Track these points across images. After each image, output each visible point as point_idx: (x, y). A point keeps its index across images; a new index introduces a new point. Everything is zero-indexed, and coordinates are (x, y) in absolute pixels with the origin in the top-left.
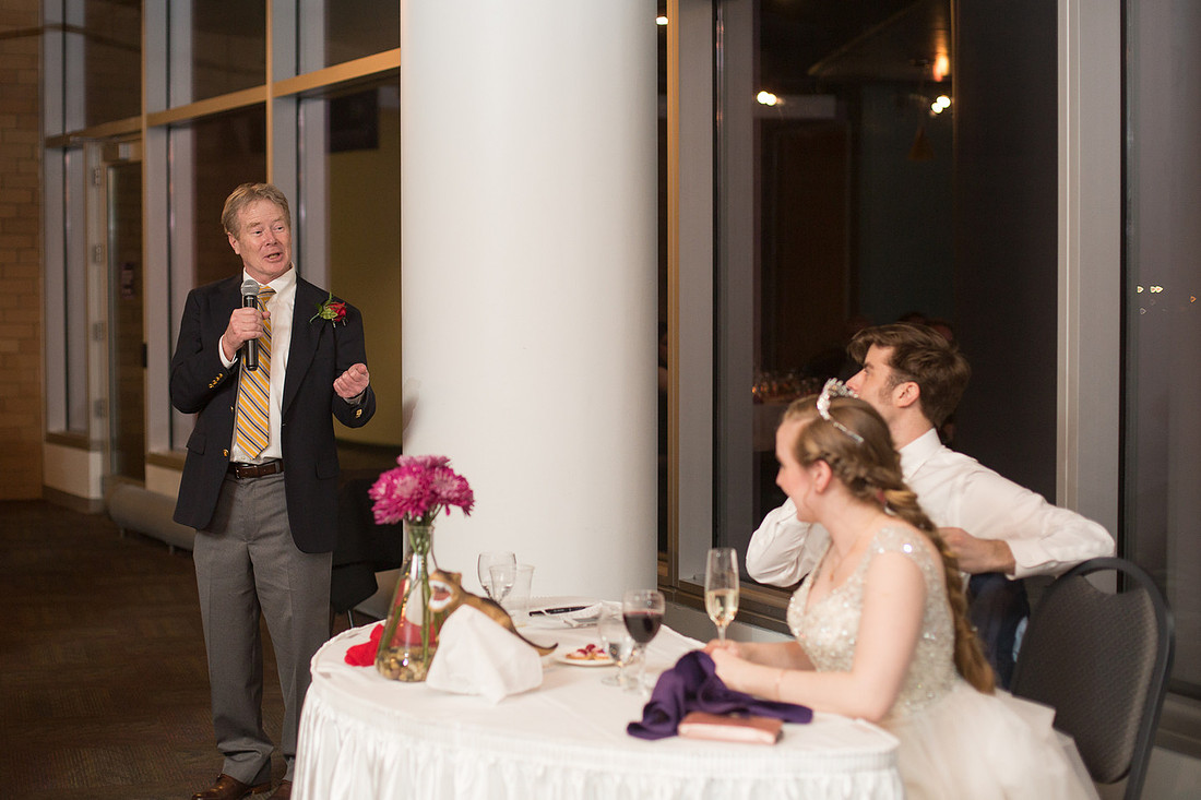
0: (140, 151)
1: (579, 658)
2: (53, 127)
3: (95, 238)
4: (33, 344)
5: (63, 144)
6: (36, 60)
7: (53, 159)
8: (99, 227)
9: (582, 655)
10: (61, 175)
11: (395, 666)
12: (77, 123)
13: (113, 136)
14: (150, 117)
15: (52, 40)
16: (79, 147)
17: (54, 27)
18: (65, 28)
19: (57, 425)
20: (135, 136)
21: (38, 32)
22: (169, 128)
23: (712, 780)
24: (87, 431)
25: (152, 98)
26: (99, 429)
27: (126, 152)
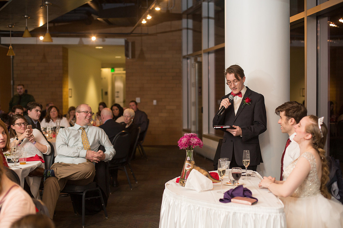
0: (202, 59)
1: (229, 184)
2: (184, 53)
3: (193, 81)
4: (180, 107)
5: (187, 57)
6: (180, 37)
7: (185, 61)
8: (193, 78)
9: (230, 183)
10: (186, 65)
11: (182, 183)
12: (190, 52)
13: (196, 55)
14: (204, 50)
15: (184, 32)
16: (190, 58)
17: (185, 29)
18: (188, 29)
19: (185, 127)
20: (200, 55)
21: (181, 30)
22: (209, 53)
23: (235, 212)
24: (191, 128)
25: (204, 46)
26: (193, 128)
27: (199, 59)
